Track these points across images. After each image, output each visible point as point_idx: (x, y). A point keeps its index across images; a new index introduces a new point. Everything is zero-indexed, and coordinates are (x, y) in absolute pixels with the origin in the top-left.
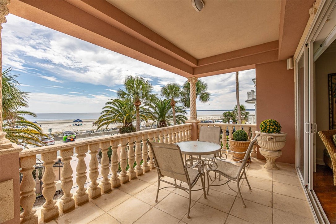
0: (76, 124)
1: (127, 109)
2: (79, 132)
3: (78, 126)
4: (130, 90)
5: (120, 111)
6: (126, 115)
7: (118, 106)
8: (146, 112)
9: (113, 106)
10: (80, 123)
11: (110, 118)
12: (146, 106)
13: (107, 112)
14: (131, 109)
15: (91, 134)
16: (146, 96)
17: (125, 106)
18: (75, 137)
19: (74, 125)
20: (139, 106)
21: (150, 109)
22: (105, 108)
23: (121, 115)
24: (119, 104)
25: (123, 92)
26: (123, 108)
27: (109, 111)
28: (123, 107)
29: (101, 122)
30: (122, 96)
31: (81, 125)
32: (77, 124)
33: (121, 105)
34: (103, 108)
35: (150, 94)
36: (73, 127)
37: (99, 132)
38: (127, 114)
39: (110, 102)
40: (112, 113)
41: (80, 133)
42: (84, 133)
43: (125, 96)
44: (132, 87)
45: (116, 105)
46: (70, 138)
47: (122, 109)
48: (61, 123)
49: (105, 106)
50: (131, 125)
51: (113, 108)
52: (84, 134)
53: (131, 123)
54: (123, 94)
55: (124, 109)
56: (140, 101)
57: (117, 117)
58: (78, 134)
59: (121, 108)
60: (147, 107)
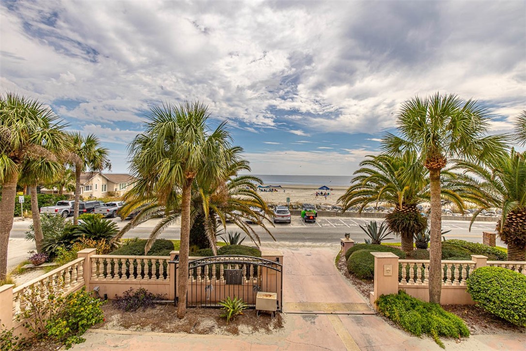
1: (405, 177)
2: (323, 206)
4: (413, 132)
5: (389, 178)
6: (404, 190)
7: (386, 168)
8: (459, 184)
9: (376, 169)
10: (327, 192)
11: (368, 192)
12: (459, 167)
13: (363, 180)
14: (416, 176)
15: (339, 212)
16: (464, 143)
17: (402, 169)
18: (316, 213)
20: (440, 169)
21: (470, 174)
22: (358, 172)
23: (391, 188)
24: (387, 165)
25: (396, 138)
26: (395, 172)
27: (366, 177)
28: (397, 170)
29: (350, 199)
30: (392, 148)
31: (328, 194)
32: (324, 193)
33: (392, 167)
34: (355, 173)
35: (480, 136)
37: (352, 211)
38: (406, 188)
39: (369, 161)
40: (372, 182)
41: (323, 209)
42: (329, 209)
43: (400, 148)
44: (421, 124)
45: (382, 167)
46: (310, 215)
47: (394, 174)
48: (306, 189)
49: (359, 168)
50: (415, 211)
51: (375, 172)
52: (329, 211)
53: (415, 205)
54: (395, 144)
55: (399, 175)
56: (442, 157)
57: (383, 191)
58: (320, 210)
59: (392, 173)
60: (460, 171)
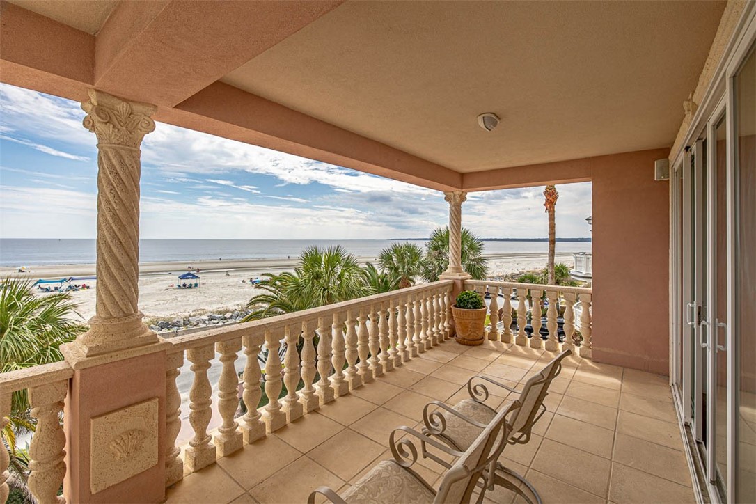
0: (184, 285)
3: (188, 290)
19: (179, 286)
31: (196, 285)
36: (178, 290)
